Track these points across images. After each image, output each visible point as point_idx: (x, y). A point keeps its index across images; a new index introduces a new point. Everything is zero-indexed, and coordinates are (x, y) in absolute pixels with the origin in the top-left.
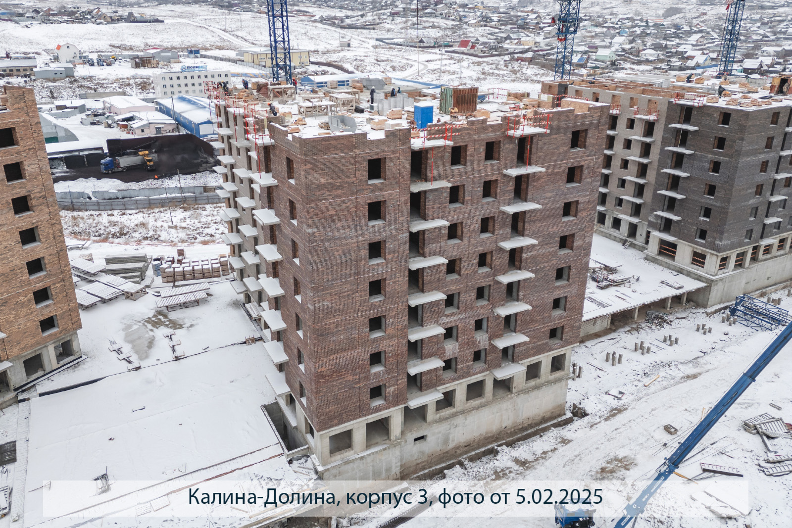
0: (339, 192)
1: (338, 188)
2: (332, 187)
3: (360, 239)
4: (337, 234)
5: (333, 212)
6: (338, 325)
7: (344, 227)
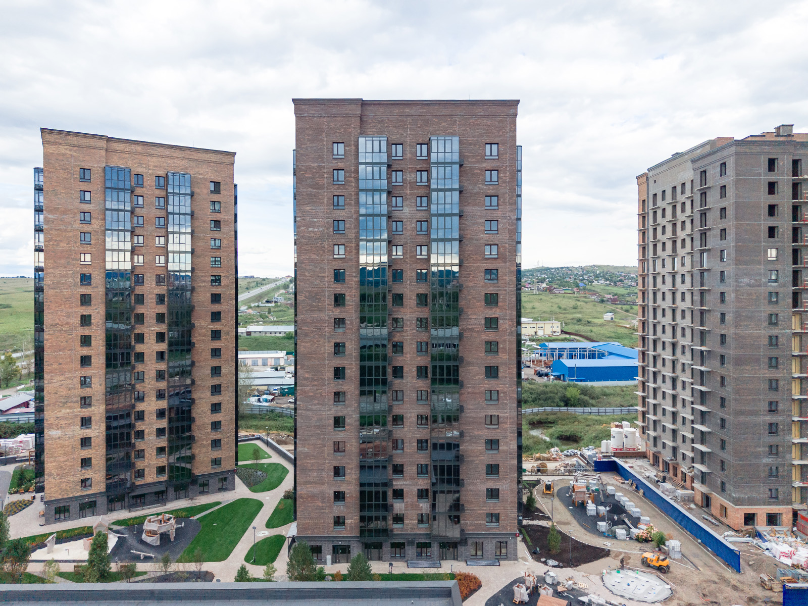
0: (316, 383)
1: (315, 380)
2: (312, 380)
3: (329, 413)
4: (314, 408)
5: (312, 394)
6: (313, 465)
7: (318, 404)
